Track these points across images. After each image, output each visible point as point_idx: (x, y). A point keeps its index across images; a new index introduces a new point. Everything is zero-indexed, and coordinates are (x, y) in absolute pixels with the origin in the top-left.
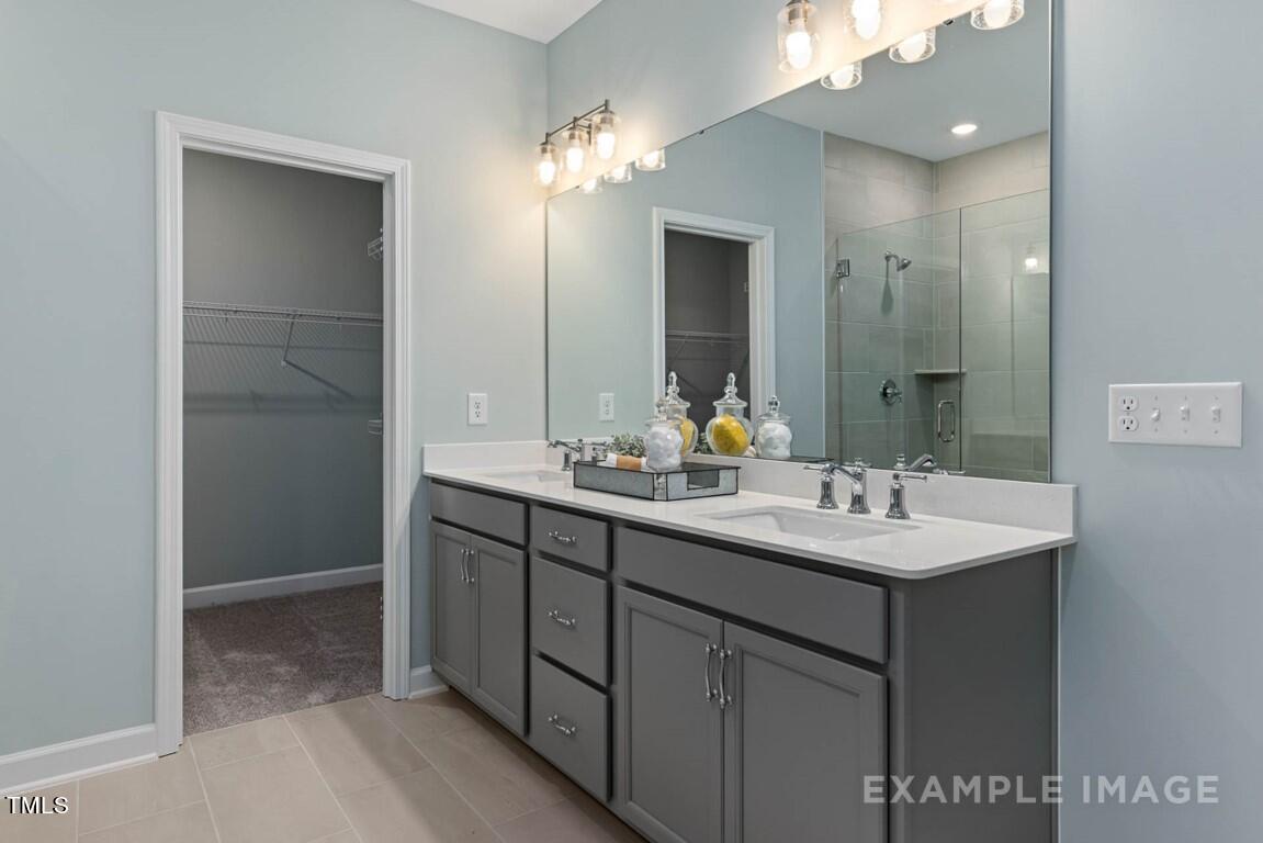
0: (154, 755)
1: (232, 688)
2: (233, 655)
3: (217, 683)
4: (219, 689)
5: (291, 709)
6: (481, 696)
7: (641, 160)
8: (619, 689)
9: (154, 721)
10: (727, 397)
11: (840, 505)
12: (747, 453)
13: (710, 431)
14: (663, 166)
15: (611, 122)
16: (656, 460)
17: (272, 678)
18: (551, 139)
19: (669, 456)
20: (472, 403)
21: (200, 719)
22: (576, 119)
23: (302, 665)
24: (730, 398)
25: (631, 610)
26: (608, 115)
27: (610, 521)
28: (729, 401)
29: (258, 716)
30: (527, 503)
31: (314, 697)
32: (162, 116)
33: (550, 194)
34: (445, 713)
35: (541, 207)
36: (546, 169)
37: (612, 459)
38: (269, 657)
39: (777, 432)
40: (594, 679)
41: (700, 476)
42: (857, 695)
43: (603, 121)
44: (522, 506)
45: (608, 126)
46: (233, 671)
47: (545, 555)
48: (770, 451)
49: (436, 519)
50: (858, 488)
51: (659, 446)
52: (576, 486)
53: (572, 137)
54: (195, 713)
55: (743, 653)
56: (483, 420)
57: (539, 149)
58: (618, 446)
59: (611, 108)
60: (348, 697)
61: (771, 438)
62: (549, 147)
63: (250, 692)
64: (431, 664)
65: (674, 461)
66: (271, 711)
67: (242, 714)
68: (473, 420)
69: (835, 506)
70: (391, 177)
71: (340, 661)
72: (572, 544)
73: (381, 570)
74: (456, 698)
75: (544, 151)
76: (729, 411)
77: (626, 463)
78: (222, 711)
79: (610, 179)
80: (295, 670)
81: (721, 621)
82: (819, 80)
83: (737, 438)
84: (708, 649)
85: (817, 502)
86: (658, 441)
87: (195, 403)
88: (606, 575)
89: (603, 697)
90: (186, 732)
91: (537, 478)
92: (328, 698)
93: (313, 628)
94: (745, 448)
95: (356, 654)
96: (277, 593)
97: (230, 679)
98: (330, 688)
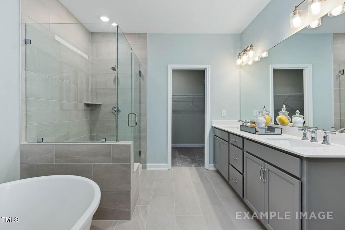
0: (167, 169)
1: (180, 161)
2: (181, 156)
3: (178, 160)
4: (178, 161)
5: (188, 167)
6: (221, 171)
7: (261, 55)
8: (245, 174)
9: (167, 163)
10: (282, 111)
11: (309, 139)
12: (289, 125)
13: (278, 119)
14: (267, 56)
15: (252, 48)
16: (258, 125)
17: (187, 161)
18: (240, 55)
19: (262, 124)
20: (222, 112)
21: (175, 165)
22: (245, 49)
23: (192, 160)
24: (284, 111)
25: (247, 158)
26: (251, 47)
27: (243, 138)
28: (283, 112)
29: (183, 167)
30: (229, 133)
31: (193, 166)
32: (169, 65)
33: (241, 66)
34: (216, 174)
35: (239, 69)
36: (239, 61)
37: (248, 125)
38: (187, 157)
39: (298, 120)
40: (240, 171)
41: (271, 129)
42: (293, 184)
43: (250, 49)
44: (228, 133)
45: (252, 50)
46: (181, 159)
47: (232, 144)
48: (295, 124)
49: (214, 135)
50: (313, 135)
51: (259, 122)
52: (241, 130)
53: (244, 53)
54: (173, 164)
55: (269, 170)
56: (225, 115)
57: (237, 57)
58: (251, 122)
59: (252, 46)
60: (198, 167)
61: (296, 121)
62: (240, 56)
63: (183, 162)
64: (214, 163)
65: (263, 125)
66: (185, 166)
67: (181, 166)
68: (223, 115)
69: (307, 139)
70: (206, 68)
71: (199, 160)
72: (236, 142)
73: (204, 145)
74: (218, 172)
75: (238, 57)
76: (284, 114)
77: (252, 126)
78: (178, 164)
79: (254, 61)
80: (191, 160)
81: (264, 162)
82: (306, 27)
83: (285, 121)
84: (260, 168)
85: (302, 138)
86: (259, 121)
87: (174, 112)
88: (243, 149)
89: (242, 175)
90: (172, 166)
91: (236, 128)
92: (195, 166)
93: (195, 154)
94: (288, 123)
95: (202, 160)
96: (191, 146)
97: (180, 160)
98: (196, 165)
